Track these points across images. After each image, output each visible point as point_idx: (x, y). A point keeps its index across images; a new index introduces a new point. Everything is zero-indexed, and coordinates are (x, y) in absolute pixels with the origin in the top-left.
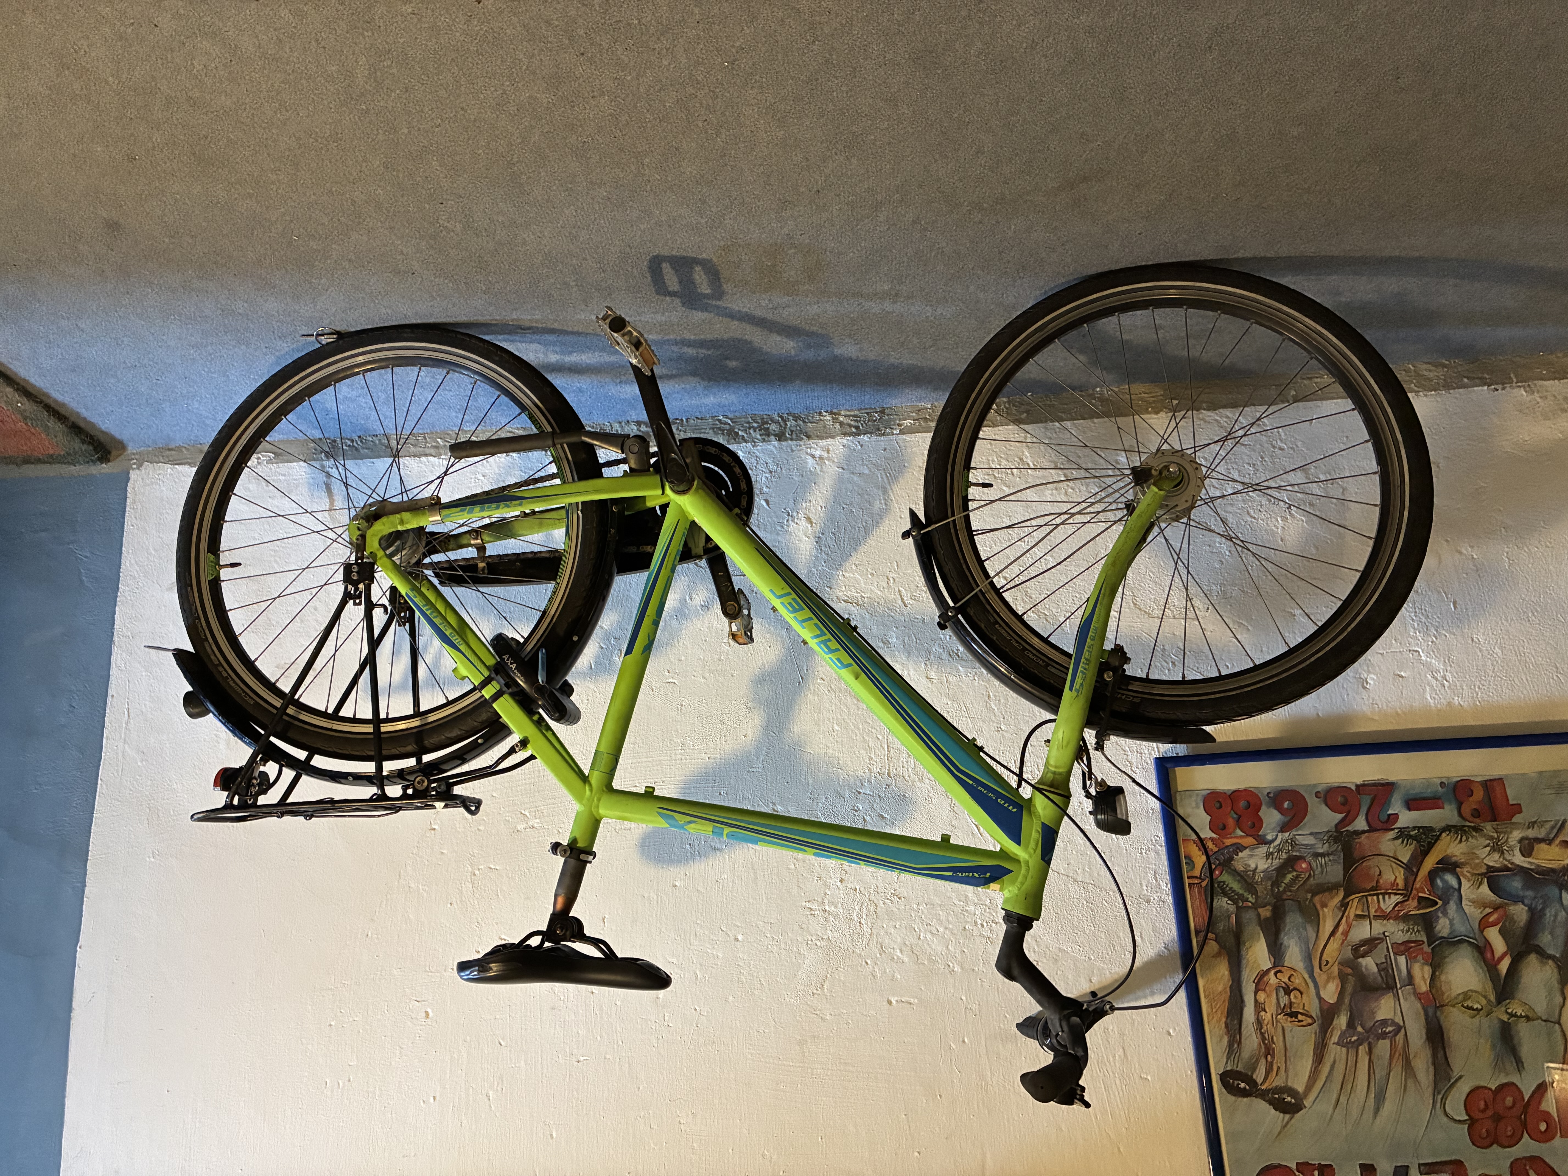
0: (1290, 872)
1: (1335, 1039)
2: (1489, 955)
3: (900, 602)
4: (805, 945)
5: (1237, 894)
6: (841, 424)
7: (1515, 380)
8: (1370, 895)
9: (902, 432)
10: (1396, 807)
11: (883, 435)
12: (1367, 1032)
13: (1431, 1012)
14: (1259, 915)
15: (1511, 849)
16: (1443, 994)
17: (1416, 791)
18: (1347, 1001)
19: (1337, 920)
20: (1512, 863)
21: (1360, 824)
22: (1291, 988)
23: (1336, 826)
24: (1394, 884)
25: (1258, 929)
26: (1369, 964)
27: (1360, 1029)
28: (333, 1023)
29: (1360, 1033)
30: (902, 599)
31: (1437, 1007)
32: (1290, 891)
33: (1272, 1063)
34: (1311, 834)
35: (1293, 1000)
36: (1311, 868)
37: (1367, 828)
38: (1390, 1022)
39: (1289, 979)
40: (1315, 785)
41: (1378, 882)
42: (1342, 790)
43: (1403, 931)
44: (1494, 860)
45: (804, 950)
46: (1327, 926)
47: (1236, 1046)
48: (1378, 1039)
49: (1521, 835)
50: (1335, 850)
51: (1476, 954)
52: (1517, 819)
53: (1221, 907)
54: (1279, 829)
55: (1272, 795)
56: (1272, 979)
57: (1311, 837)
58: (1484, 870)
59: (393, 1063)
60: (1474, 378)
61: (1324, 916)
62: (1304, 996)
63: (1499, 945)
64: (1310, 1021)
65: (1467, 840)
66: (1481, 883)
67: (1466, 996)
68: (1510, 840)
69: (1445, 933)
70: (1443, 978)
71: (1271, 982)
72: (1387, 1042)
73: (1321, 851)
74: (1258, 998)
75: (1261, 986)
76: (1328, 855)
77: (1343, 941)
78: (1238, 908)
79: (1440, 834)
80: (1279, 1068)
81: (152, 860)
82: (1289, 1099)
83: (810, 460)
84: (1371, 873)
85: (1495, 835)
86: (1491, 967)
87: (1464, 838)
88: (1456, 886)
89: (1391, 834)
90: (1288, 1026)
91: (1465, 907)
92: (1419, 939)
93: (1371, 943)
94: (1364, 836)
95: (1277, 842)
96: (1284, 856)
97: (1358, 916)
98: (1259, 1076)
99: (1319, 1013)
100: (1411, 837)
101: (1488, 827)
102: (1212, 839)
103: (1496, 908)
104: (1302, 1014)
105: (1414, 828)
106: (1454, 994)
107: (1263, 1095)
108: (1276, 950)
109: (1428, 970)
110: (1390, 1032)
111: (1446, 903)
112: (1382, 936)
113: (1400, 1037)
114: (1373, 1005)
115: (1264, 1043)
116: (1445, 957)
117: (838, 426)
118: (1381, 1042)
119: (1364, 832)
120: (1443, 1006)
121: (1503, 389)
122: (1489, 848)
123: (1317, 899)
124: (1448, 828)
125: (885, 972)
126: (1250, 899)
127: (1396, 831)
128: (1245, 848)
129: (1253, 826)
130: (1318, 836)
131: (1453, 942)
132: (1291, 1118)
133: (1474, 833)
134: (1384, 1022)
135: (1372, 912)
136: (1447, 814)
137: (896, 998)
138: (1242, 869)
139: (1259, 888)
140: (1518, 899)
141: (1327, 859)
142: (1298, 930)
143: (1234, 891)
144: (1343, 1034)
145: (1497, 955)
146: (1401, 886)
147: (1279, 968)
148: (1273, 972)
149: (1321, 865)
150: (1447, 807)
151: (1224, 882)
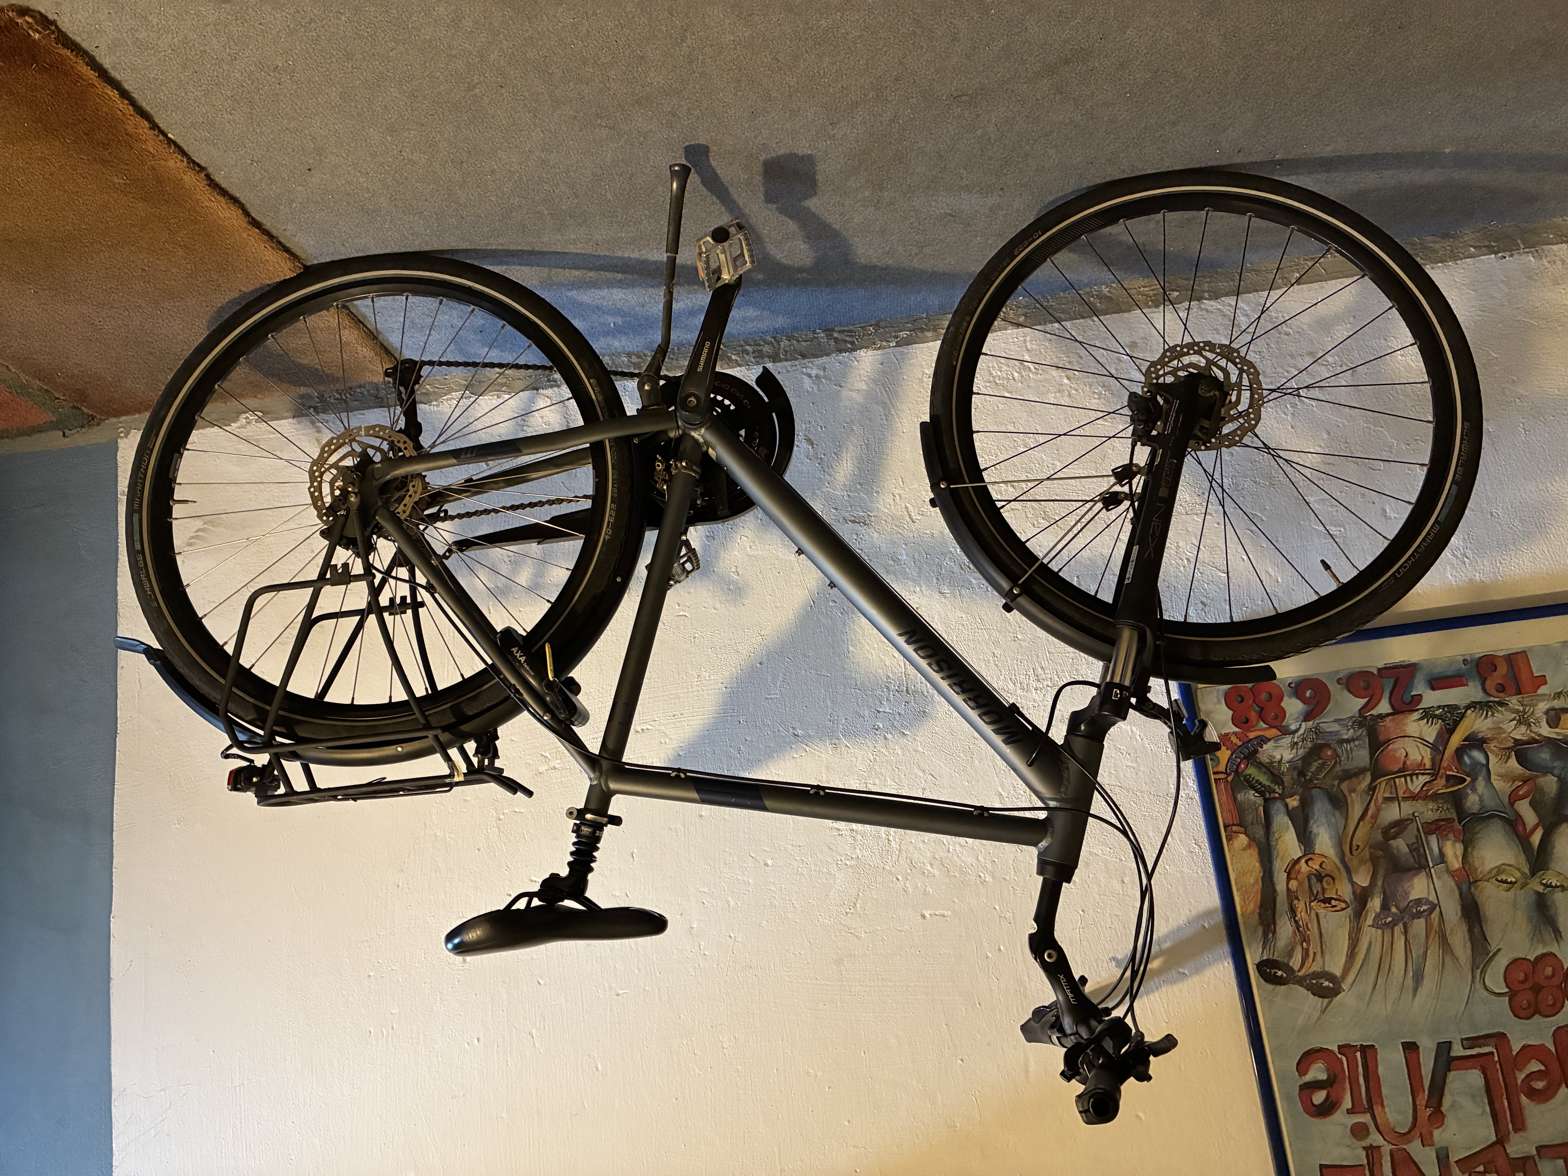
0: (1316, 761)
1: (1370, 921)
2: (1520, 828)
3: (908, 519)
4: (835, 865)
5: (1263, 786)
6: (836, 340)
7: (1522, 246)
8: (1397, 777)
9: (898, 345)
10: (1419, 688)
11: (880, 348)
12: (1401, 913)
13: (1464, 887)
14: (1286, 806)
15: (1538, 721)
16: (1476, 870)
17: (1439, 670)
18: (1380, 883)
19: (1366, 804)
20: (1540, 735)
21: (1384, 707)
22: (1323, 875)
23: (1360, 710)
24: (1421, 764)
25: (1286, 819)
26: (1400, 845)
27: (1394, 910)
28: (371, 974)
29: (1394, 914)
30: (910, 515)
31: (1470, 883)
32: (1318, 779)
33: (1307, 950)
34: (1335, 721)
35: (1325, 886)
36: (1338, 756)
37: (1390, 711)
38: (1424, 901)
39: (1321, 866)
40: (1337, 672)
41: (1405, 763)
42: (1364, 674)
43: (1432, 810)
44: (1521, 734)
45: (834, 869)
46: (1356, 811)
47: (1271, 935)
48: (1413, 918)
49: (1547, 707)
50: (1361, 735)
51: (1507, 827)
52: (1542, 690)
53: (1249, 800)
54: (1302, 718)
55: (1293, 685)
56: (1303, 867)
57: (1336, 724)
58: (1511, 744)
59: (435, 1008)
60: (1480, 247)
61: (1353, 802)
62: (1336, 881)
63: (1530, 817)
64: (1343, 905)
65: (1493, 715)
66: (1509, 758)
67: (1499, 870)
68: (1536, 712)
69: (1475, 809)
70: (1475, 854)
71: (1303, 870)
72: (1422, 921)
73: (1346, 737)
74: (1290, 886)
75: (1293, 876)
76: (1353, 740)
77: (1373, 824)
78: (1266, 800)
79: (1465, 712)
80: (1315, 953)
81: (178, 826)
82: (1326, 983)
83: (806, 379)
84: (1397, 755)
85: (1521, 709)
86: (1523, 840)
87: (1490, 713)
88: (1484, 762)
89: (1416, 715)
90: (1322, 912)
91: (1495, 783)
92: (1449, 816)
93: (1400, 826)
94: (1388, 719)
95: (1301, 731)
96: (1309, 745)
97: (1387, 800)
98: (1295, 962)
99: (1352, 897)
100: (1436, 716)
101: (1514, 702)
102: (1235, 733)
103: (1525, 782)
104: (1335, 899)
105: (1439, 707)
106: (1488, 869)
107: (1300, 981)
108: (1305, 838)
109: (1459, 848)
110: (1424, 911)
111: (1474, 780)
112: (1411, 817)
113: (1435, 915)
114: (1406, 885)
115: (1298, 930)
116: (1477, 833)
117: (832, 342)
118: (1416, 921)
119: (1388, 715)
120: (1477, 881)
121: (1511, 256)
122: (1515, 722)
123: (1344, 786)
124: (1472, 705)
125: (917, 887)
126: (1277, 790)
127: (1421, 711)
128: (1269, 740)
129: (1276, 717)
130: (1341, 723)
131: (1484, 817)
132: (1330, 1003)
133: (1500, 708)
134: (1419, 902)
135: (1401, 794)
136: (1471, 692)
137: (929, 912)
138: (1267, 761)
139: (1286, 779)
140: (1546, 770)
141: (1352, 744)
142: (1326, 817)
143: (1260, 784)
144: (1377, 916)
145: (1529, 828)
146: (1428, 766)
147: (1310, 856)
148: (1303, 861)
149: (1347, 751)
150: (1471, 684)
151: (1250, 775)
